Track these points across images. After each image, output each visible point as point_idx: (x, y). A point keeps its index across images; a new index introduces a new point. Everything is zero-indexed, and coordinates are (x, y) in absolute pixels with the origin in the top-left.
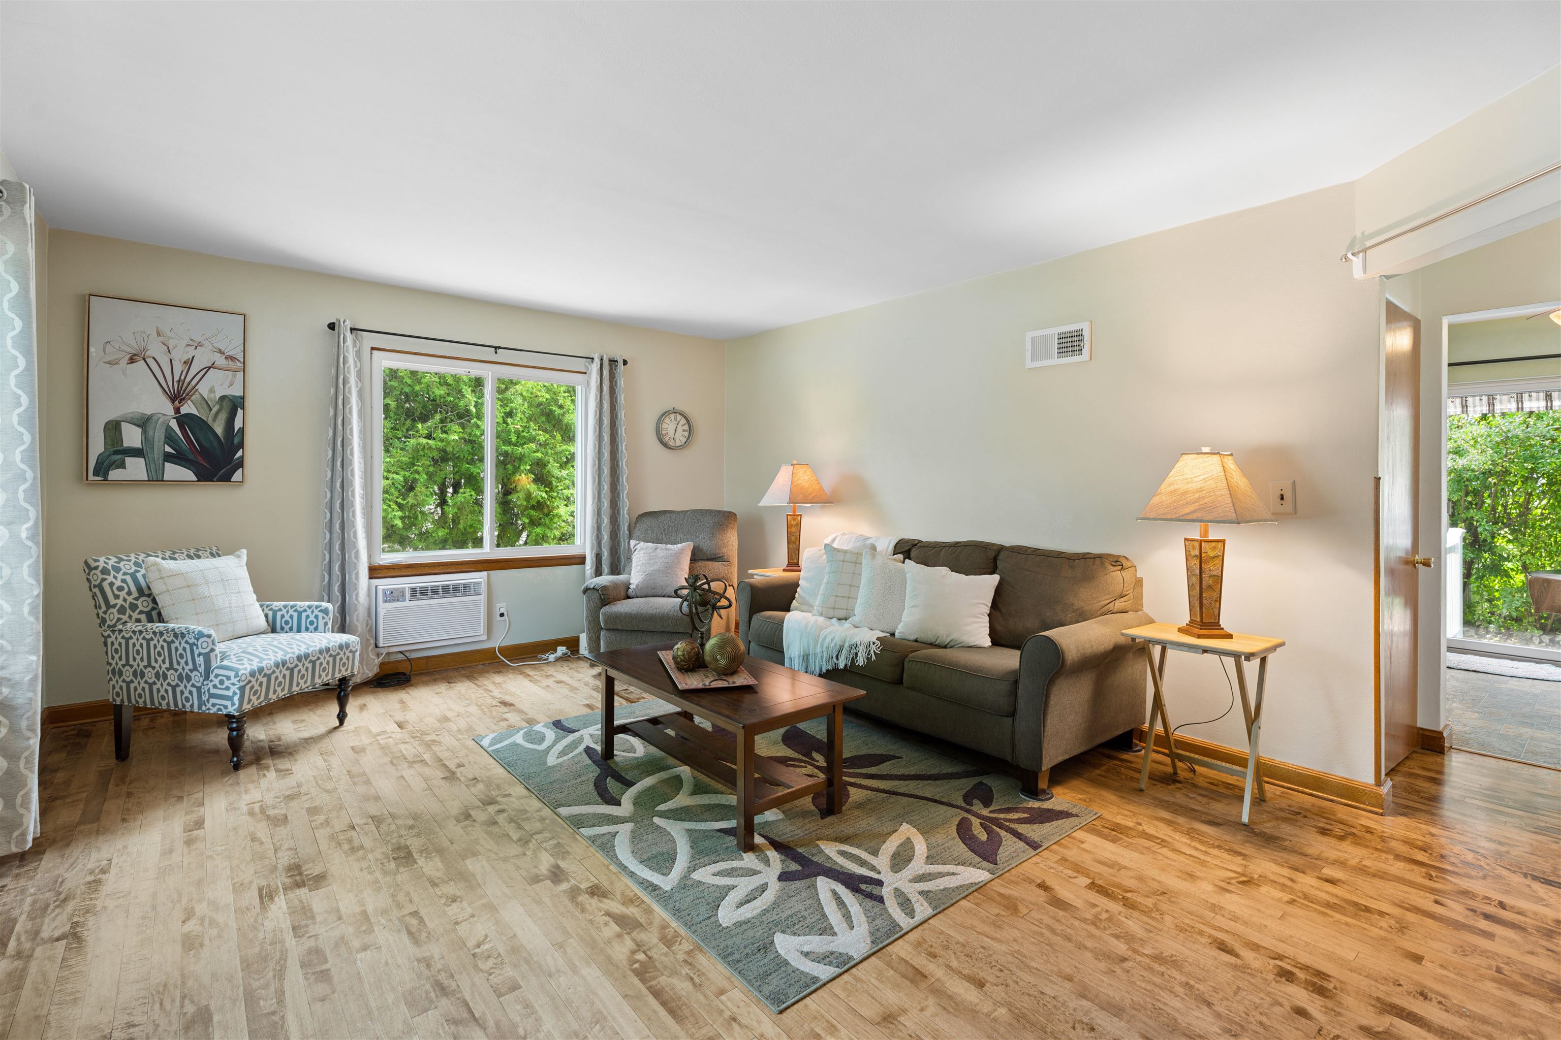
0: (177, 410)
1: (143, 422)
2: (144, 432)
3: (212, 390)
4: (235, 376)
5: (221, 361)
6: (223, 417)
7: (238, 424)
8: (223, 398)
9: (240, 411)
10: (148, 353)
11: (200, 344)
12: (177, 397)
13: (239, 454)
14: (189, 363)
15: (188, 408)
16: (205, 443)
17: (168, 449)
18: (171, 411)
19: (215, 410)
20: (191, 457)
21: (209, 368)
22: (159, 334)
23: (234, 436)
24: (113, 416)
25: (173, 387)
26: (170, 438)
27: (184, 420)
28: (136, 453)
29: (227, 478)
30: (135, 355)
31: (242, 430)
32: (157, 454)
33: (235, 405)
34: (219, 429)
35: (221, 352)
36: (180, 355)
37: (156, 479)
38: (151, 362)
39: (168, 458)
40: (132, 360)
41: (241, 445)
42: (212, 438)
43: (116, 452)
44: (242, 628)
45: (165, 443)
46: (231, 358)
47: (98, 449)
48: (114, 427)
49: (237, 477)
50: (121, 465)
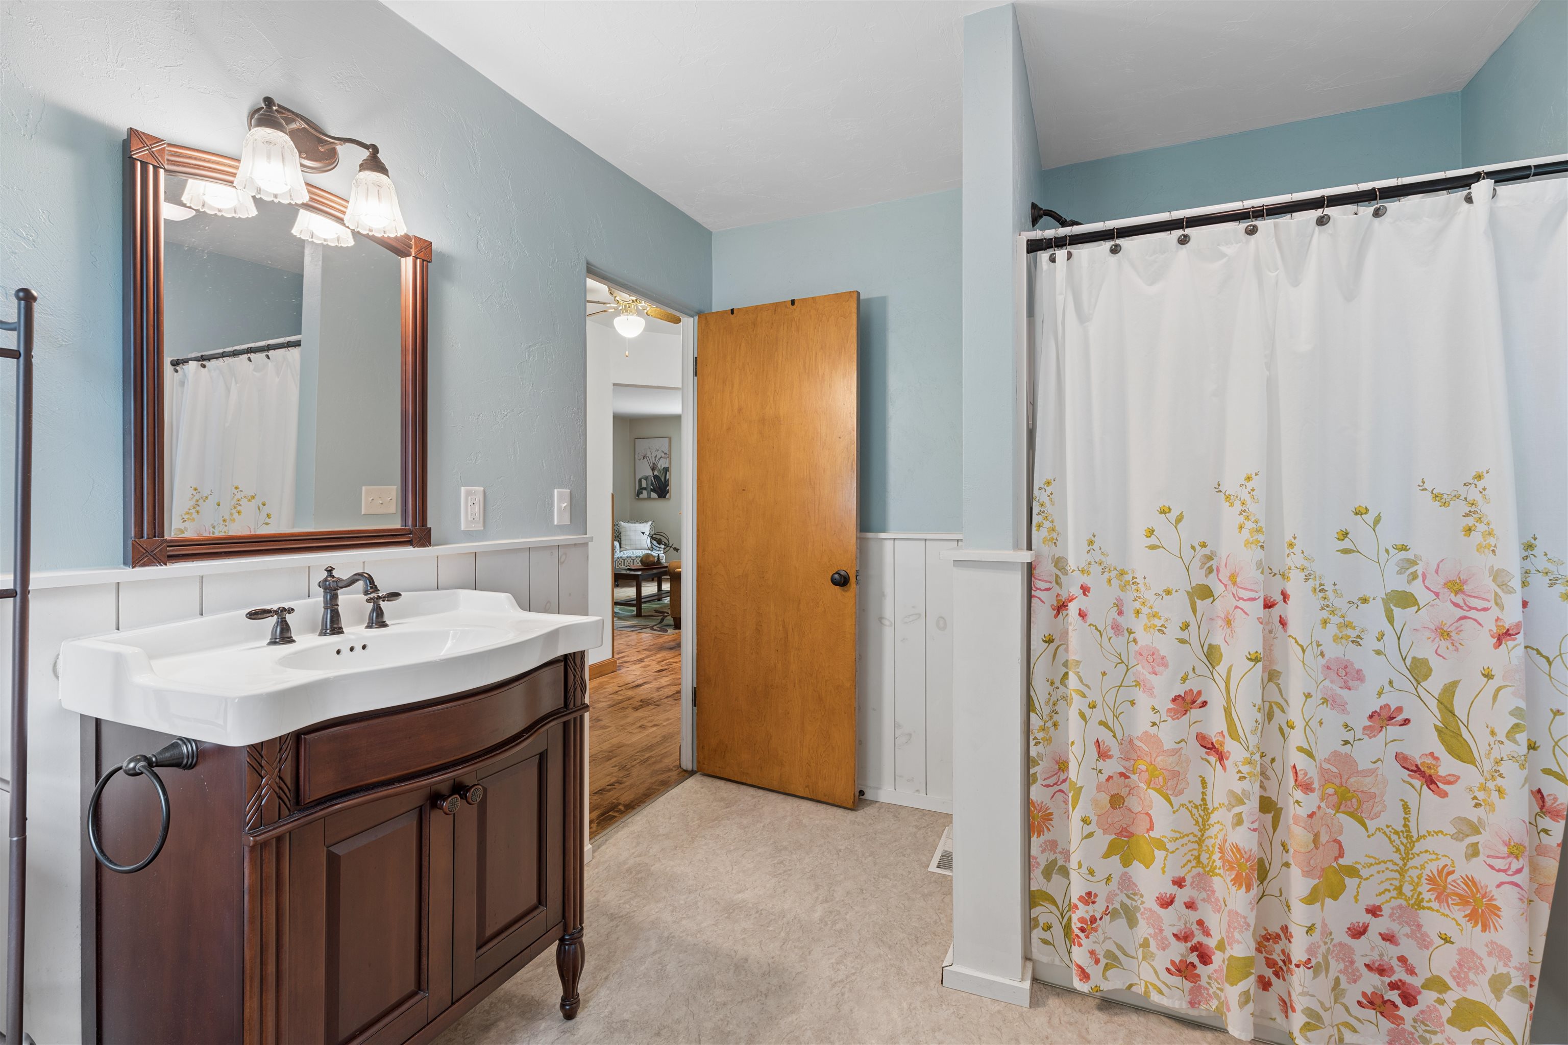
1: (646, 478)
2: (646, 482)
3: (661, 466)
4: (666, 460)
5: (663, 455)
6: (664, 475)
7: (667, 478)
8: (664, 468)
9: (668, 473)
10: (648, 455)
11: (658, 450)
12: (653, 469)
13: (668, 488)
14: (656, 457)
15: (656, 473)
16: (659, 485)
17: (651, 487)
18: (652, 475)
19: (662, 473)
20: (656, 490)
21: (660, 458)
22: (649, 449)
23: (667, 482)
24: (640, 477)
25: (652, 466)
26: (652, 484)
27: (655, 477)
28: (645, 489)
29: (665, 497)
31: (669, 479)
32: (649, 489)
33: (666, 470)
34: (663, 480)
35: (663, 452)
36: (654, 455)
37: (649, 497)
38: (648, 458)
39: (652, 490)
40: (644, 458)
41: (668, 485)
42: (661, 483)
43: (641, 489)
44: (638, 546)
46: (665, 454)
47: (637, 488)
48: (640, 481)
49: (667, 496)
50: (642, 493)
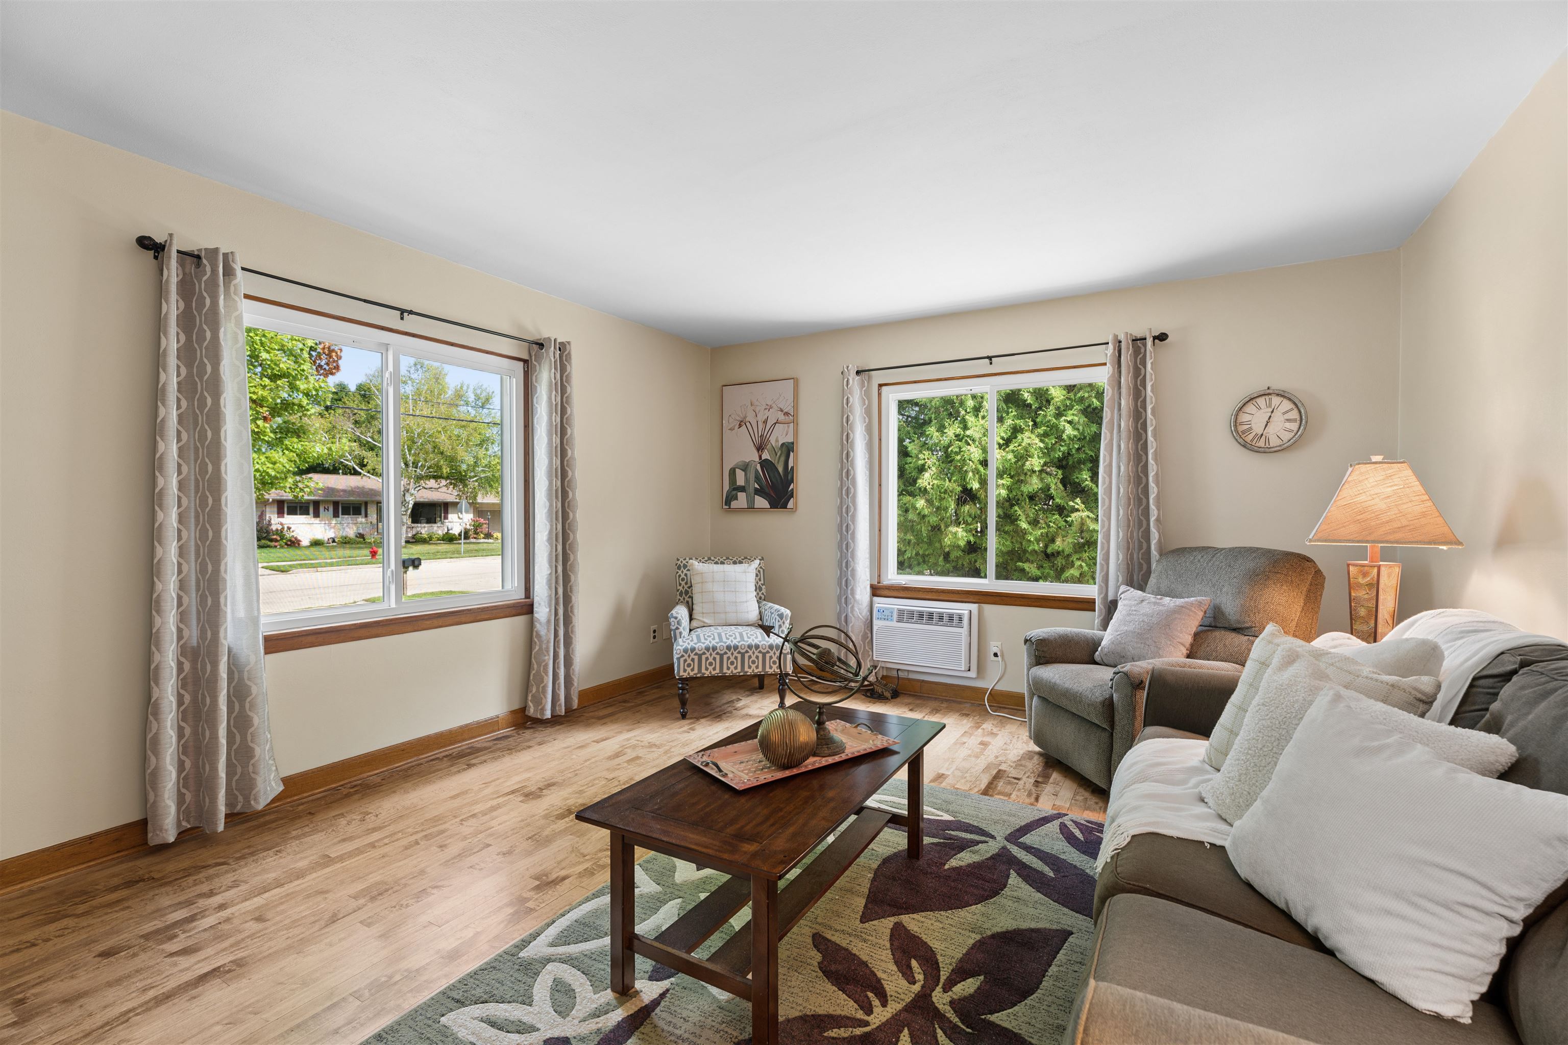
0: (760, 457)
1: (745, 467)
2: (746, 475)
3: (777, 441)
4: (788, 427)
5: (781, 417)
6: (783, 459)
7: (790, 464)
8: (783, 444)
9: (792, 454)
10: (747, 419)
11: (771, 407)
12: (760, 448)
13: (791, 487)
14: (765, 422)
15: (766, 455)
16: (773, 480)
17: (757, 486)
18: (757, 459)
19: (778, 454)
20: (767, 490)
21: (775, 423)
22: (752, 405)
23: (788, 473)
24: (732, 465)
25: (758, 440)
26: (757, 479)
27: (765, 464)
28: (742, 489)
29: (784, 506)
30: (741, 422)
31: (792, 468)
32: (752, 490)
33: (788, 449)
34: (781, 469)
35: (782, 411)
36: (761, 418)
37: (751, 507)
38: (748, 424)
39: (757, 492)
40: (740, 426)
41: (792, 480)
42: (777, 475)
43: (734, 489)
45: (755, 481)
46: (787, 414)
47: (726, 488)
48: (732, 472)
49: (790, 504)
50: (736, 499)
